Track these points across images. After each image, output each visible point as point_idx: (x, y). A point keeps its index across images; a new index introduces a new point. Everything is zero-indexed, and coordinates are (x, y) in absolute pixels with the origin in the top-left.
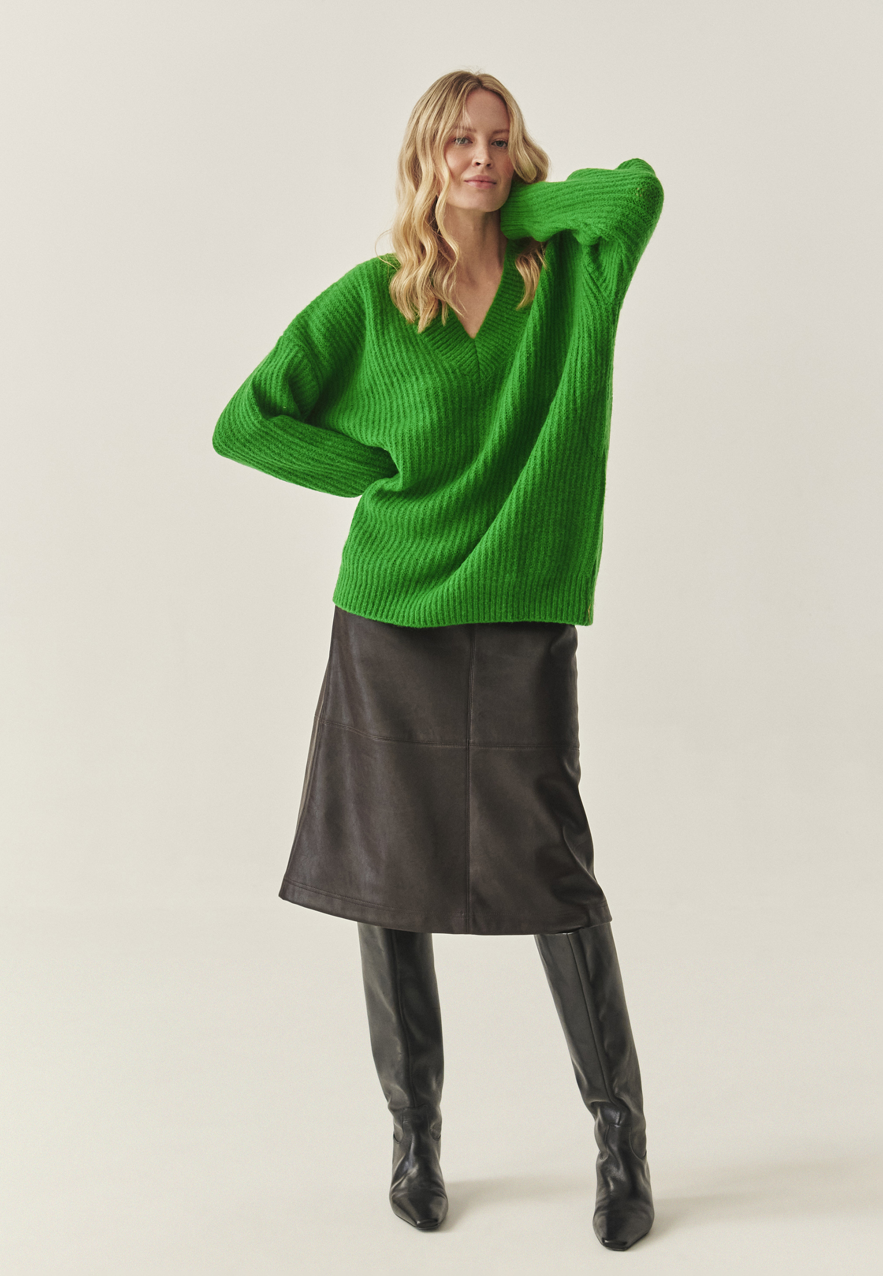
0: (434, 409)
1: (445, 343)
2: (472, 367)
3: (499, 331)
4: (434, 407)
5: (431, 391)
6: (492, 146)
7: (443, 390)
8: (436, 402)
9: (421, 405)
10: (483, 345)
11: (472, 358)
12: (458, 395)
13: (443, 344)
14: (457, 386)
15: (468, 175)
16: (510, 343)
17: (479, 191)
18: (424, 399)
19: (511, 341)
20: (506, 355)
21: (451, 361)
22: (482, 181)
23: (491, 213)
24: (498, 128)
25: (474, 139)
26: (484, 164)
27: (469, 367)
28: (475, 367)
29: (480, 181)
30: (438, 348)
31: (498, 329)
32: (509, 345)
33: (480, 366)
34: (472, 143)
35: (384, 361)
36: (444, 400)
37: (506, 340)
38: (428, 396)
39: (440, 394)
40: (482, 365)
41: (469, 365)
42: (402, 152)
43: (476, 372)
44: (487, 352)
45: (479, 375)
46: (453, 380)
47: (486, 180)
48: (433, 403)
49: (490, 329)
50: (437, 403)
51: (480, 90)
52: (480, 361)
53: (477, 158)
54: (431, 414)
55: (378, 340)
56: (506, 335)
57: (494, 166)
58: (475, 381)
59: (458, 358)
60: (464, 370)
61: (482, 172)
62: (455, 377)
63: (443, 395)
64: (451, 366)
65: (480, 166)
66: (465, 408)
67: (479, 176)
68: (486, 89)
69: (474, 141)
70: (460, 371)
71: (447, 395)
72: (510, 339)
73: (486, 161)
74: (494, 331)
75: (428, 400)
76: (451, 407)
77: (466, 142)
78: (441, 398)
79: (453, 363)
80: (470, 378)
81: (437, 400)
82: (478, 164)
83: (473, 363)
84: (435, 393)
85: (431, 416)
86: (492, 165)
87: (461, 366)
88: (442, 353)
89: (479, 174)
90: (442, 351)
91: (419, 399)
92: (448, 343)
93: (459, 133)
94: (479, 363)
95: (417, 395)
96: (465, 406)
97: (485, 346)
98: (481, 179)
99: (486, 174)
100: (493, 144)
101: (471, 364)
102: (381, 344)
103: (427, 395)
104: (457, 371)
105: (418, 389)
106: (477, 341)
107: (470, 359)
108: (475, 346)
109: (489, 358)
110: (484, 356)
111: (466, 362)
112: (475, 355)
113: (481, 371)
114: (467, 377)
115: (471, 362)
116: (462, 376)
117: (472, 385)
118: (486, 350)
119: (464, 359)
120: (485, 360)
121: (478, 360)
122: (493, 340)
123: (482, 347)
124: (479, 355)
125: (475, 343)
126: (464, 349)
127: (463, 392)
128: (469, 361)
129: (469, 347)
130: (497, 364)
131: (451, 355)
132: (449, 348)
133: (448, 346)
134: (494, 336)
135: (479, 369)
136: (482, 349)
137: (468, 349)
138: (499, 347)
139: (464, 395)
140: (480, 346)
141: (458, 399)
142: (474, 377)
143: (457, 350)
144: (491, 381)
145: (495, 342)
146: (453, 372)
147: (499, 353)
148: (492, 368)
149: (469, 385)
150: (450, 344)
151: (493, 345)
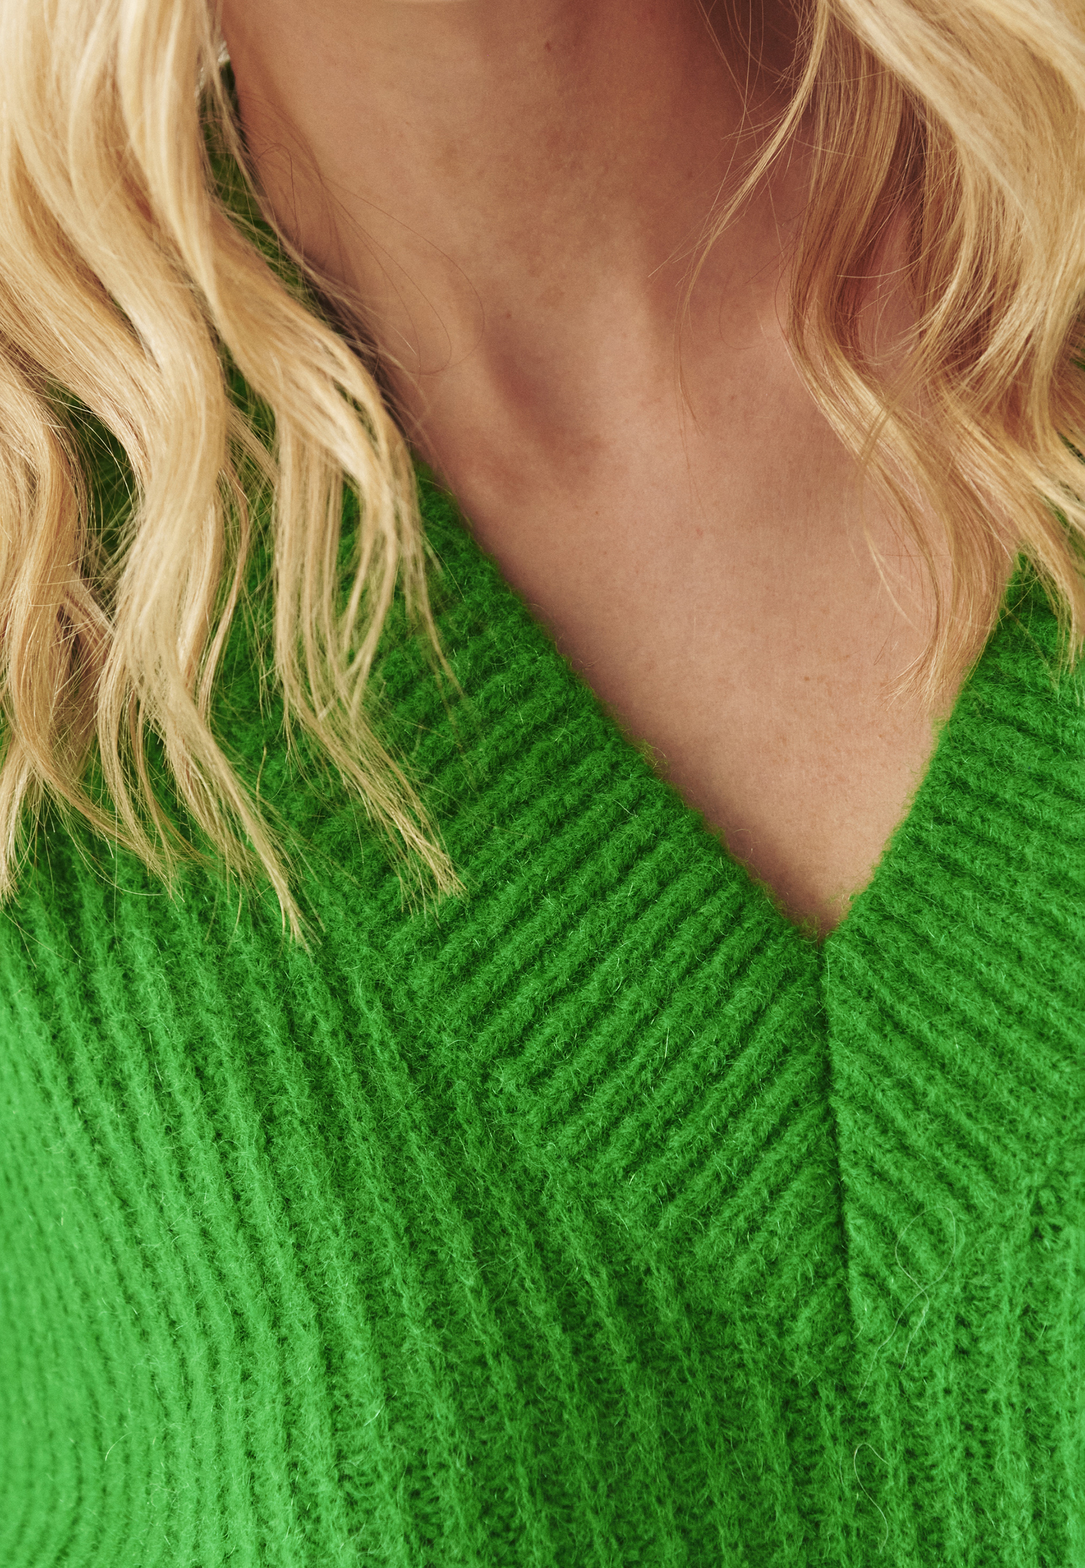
2: (777, 1243)
12: (679, 1510)
27: (759, 1238)
28: (806, 1238)
33: (853, 1220)
35: (131, 1220)
41: (755, 1227)
43: (808, 1288)
44: (905, 1086)
45: (847, 1304)
52: (851, 1175)
55: (66, 1057)
70: (681, 1285)
74: (983, 886)
83: (788, 1197)
92: (591, 992)
94: (840, 1192)
101: (775, 1220)
102: (87, 1085)
107: (770, 1158)
108: (820, 1021)
109: (918, 1140)
110: (885, 1125)
111: (730, 1190)
112: (811, 1113)
113: (854, 1272)
114: (742, 1334)
115: (775, 1193)
116: (698, 1328)
117: (786, 1403)
118: (903, 1065)
119: (717, 1160)
120: (886, 1162)
121: (835, 1169)
122: (968, 971)
123: (874, 1038)
124: (845, 1118)
125: (826, 982)
126: (715, 1053)
127: (717, 1481)
128: (757, 1176)
129: (763, 1033)
130: (982, 1193)
131: (616, 1122)
132: (597, 1041)
133: (591, 1024)
134: (980, 931)
135: (841, 1249)
136: (876, 1059)
137: (752, 1051)
138: (1011, 1037)
139: (726, 1507)
140: (862, 1026)
141: (683, 1550)
142: (802, 1330)
143: (667, 1065)
144: (942, 1349)
145: (985, 989)
146: (622, 1300)
147: (1002, 1090)
148: (939, 1240)
149: (764, 1410)
150: (607, 1007)
151: (964, 1023)
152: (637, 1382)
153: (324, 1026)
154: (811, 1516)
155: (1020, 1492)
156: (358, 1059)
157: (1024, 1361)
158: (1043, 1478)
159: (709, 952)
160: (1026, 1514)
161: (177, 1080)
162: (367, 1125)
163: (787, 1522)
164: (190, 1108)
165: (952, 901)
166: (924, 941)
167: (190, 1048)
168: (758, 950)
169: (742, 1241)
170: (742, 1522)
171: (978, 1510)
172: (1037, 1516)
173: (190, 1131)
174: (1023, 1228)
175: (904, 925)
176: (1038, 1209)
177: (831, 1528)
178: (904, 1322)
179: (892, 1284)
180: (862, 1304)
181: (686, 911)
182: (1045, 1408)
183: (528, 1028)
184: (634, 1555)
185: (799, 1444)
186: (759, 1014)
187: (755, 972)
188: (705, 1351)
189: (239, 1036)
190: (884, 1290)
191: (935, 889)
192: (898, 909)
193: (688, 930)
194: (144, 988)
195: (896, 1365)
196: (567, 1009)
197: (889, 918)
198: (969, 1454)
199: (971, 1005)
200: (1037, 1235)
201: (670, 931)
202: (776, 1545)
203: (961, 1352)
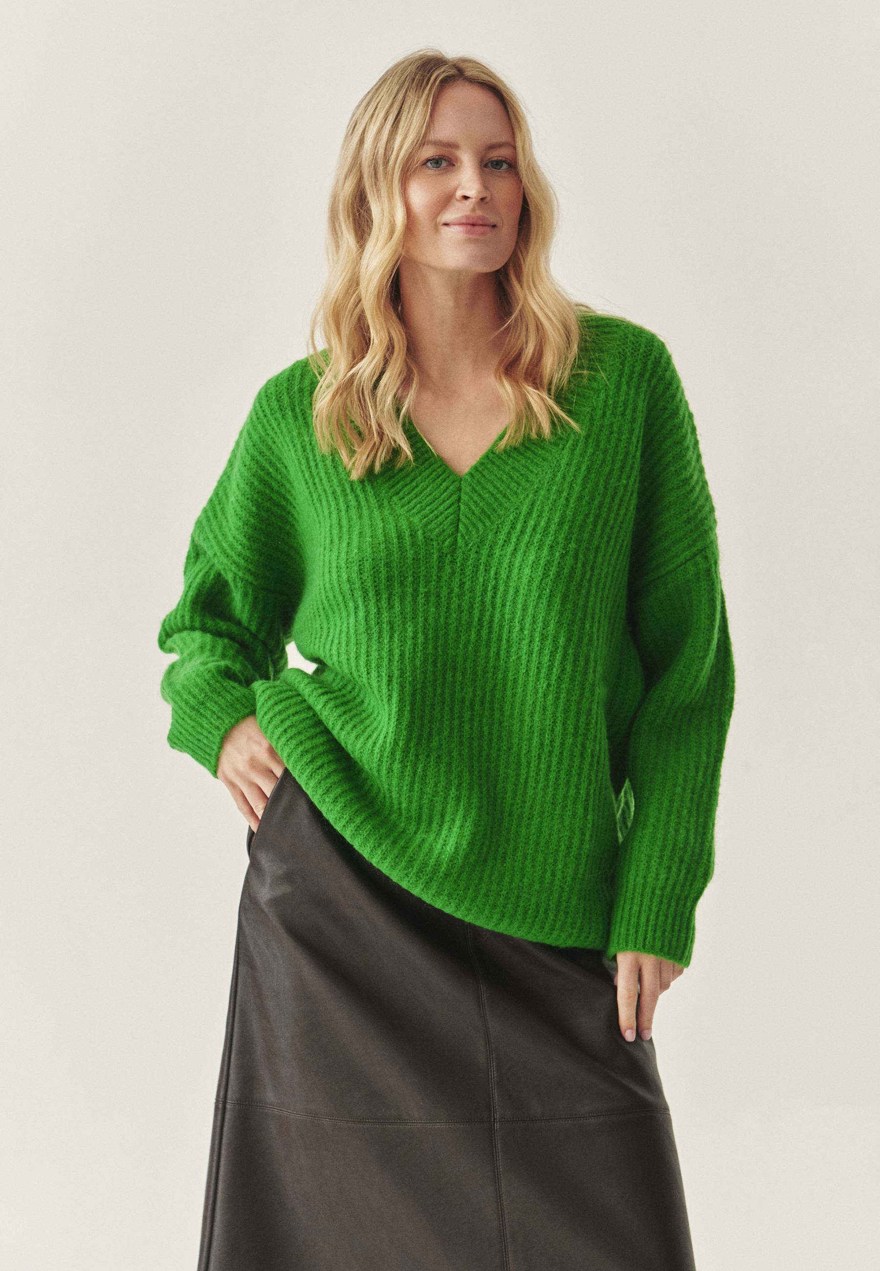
0: (371, 595)
1: (410, 483)
2: (445, 527)
3: (507, 469)
4: (370, 590)
5: (367, 565)
6: (486, 169)
7: (388, 565)
8: (375, 582)
9: (349, 586)
10: (474, 490)
11: (448, 511)
12: (414, 572)
13: (406, 485)
14: (414, 559)
15: (450, 215)
16: (518, 491)
17: (469, 241)
18: (354, 576)
19: (520, 488)
20: (506, 508)
21: (413, 516)
22: (473, 225)
23: (487, 275)
24: (494, 141)
25: (457, 159)
26: (476, 198)
27: (442, 526)
28: (451, 526)
29: (471, 224)
30: (397, 494)
31: (507, 464)
32: (516, 493)
33: (460, 525)
34: (454, 165)
36: (388, 581)
37: (513, 485)
38: (361, 572)
39: (383, 570)
40: (464, 524)
41: (441, 524)
42: (336, 187)
43: (449, 536)
44: (475, 502)
45: (456, 540)
46: (408, 548)
47: (481, 223)
48: (369, 584)
49: (493, 463)
50: (376, 584)
51: (460, 82)
52: (461, 517)
53: (463, 188)
54: (366, 603)
56: (516, 475)
57: (492, 199)
58: (445, 551)
59: (427, 511)
60: (431, 531)
61: (473, 210)
62: (413, 544)
63: (387, 571)
64: (411, 525)
65: (470, 200)
66: (426, 592)
67: (467, 217)
68: (472, 81)
69: (457, 162)
70: (424, 533)
71: (394, 572)
72: (519, 484)
73: (479, 192)
74: (498, 467)
75: (361, 578)
76: (400, 590)
77: (444, 164)
78: (383, 576)
79: (416, 520)
80: (438, 544)
81: (377, 579)
82: (466, 198)
83: (448, 520)
84: (374, 568)
85: (366, 606)
86: (488, 200)
87: (426, 525)
88: (403, 501)
89: (468, 213)
90: (403, 498)
91: (346, 576)
92: (414, 484)
93: (428, 152)
94: (459, 520)
95: (344, 570)
96: (426, 590)
97: (476, 491)
98: (471, 221)
99: (479, 213)
100: (486, 166)
101: (445, 523)
103: (360, 570)
104: (420, 533)
105: (347, 559)
106: (466, 481)
107: (446, 512)
108: (460, 489)
109: (476, 512)
110: (470, 509)
111: (437, 517)
112: (455, 506)
113: (459, 534)
114: (435, 543)
115: (446, 518)
116: (426, 541)
117: (440, 557)
118: (476, 498)
119: (436, 512)
120: (469, 515)
121: (458, 516)
122: (492, 483)
123: (470, 493)
124: (462, 507)
125: (462, 482)
126: (438, 494)
127: (423, 568)
128: (443, 515)
129: (448, 491)
130: (488, 524)
131: (416, 506)
132: (414, 492)
133: (413, 490)
134: (496, 475)
135: (457, 530)
136: (470, 497)
137: (445, 494)
138: (498, 496)
139: (423, 573)
140: (468, 491)
141: (413, 579)
142: (447, 543)
143: (428, 496)
144: (473, 551)
145: (495, 487)
146: (411, 535)
147: (495, 505)
148: (478, 530)
149: (435, 557)
150: (417, 486)
151: (489, 492)
152: (410, 549)
153: (359, 489)
154: (439, 578)
155: (481, 580)
156: (365, 495)
157: (488, 556)
158: (486, 578)
159: (438, 477)
160: (481, 584)
161: (331, 498)
162: (366, 507)
163: (435, 578)
164: (333, 504)
165: (492, 469)
166: (484, 476)
167: (333, 493)
168: (448, 477)
169: (438, 526)
170: (426, 576)
171: (472, 582)
172: (483, 585)
173: (332, 508)
174: (494, 531)
175: (481, 473)
176: (498, 528)
177: (443, 580)
178: (467, 545)
179: (466, 538)
180: (459, 540)
181: (434, 471)
182: (490, 564)
183: (401, 490)
184: (402, 579)
185: (440, 564)
186: (447, 488)
187: (447, 481)
188: (426, 545)
189: (342, 491)
190: (464, 539)
191: (489, 466)
192: (480, 469)
193: (434, 474)
194: (324, 481)
195: (464, 553)
196: (408, 487)
197: (478, 471)
198: (473, 571)
199: (491, 489)
200: (496, 533)
201: (431, 474)
202: (431, 581)
203: (477, 552)
